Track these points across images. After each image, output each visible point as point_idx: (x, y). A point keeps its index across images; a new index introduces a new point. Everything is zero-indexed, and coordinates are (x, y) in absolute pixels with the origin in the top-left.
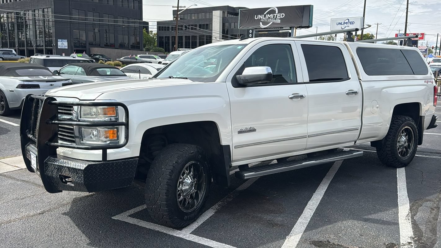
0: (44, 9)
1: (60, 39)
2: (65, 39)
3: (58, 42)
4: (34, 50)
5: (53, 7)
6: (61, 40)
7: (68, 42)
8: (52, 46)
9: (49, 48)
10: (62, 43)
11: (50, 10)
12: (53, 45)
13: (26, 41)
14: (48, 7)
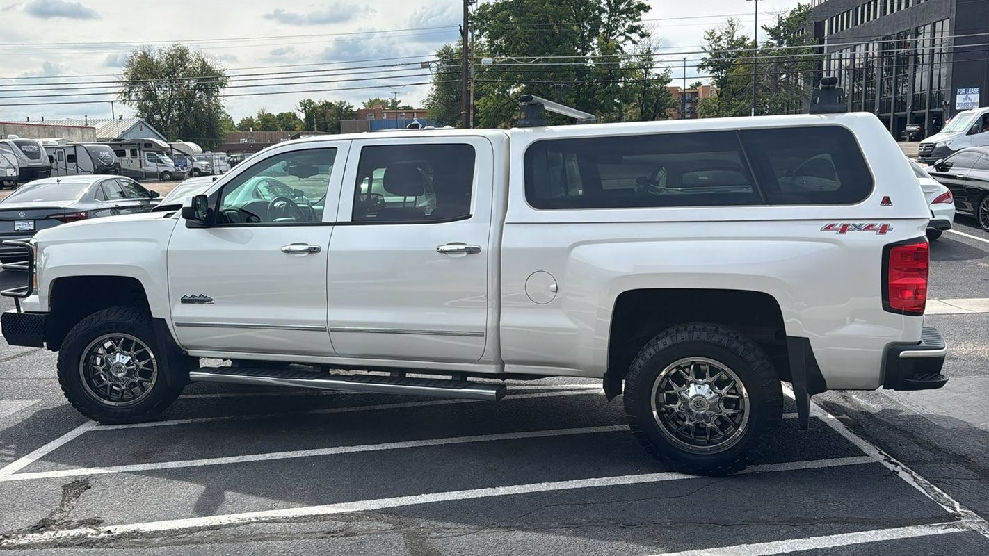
0: (935, 24)
1: (962, 88)
2: (974, 87)
3: (958, 96)
4: (906, 118)
5: (954, 15)
6: (963, 90)
7: (980, 92)
8: (942, 106)
9: (937, 110)
10: (967, 96)
11: (947, 23)
12: (946, 103)
13: (895, 98)
14: (943, 17)
